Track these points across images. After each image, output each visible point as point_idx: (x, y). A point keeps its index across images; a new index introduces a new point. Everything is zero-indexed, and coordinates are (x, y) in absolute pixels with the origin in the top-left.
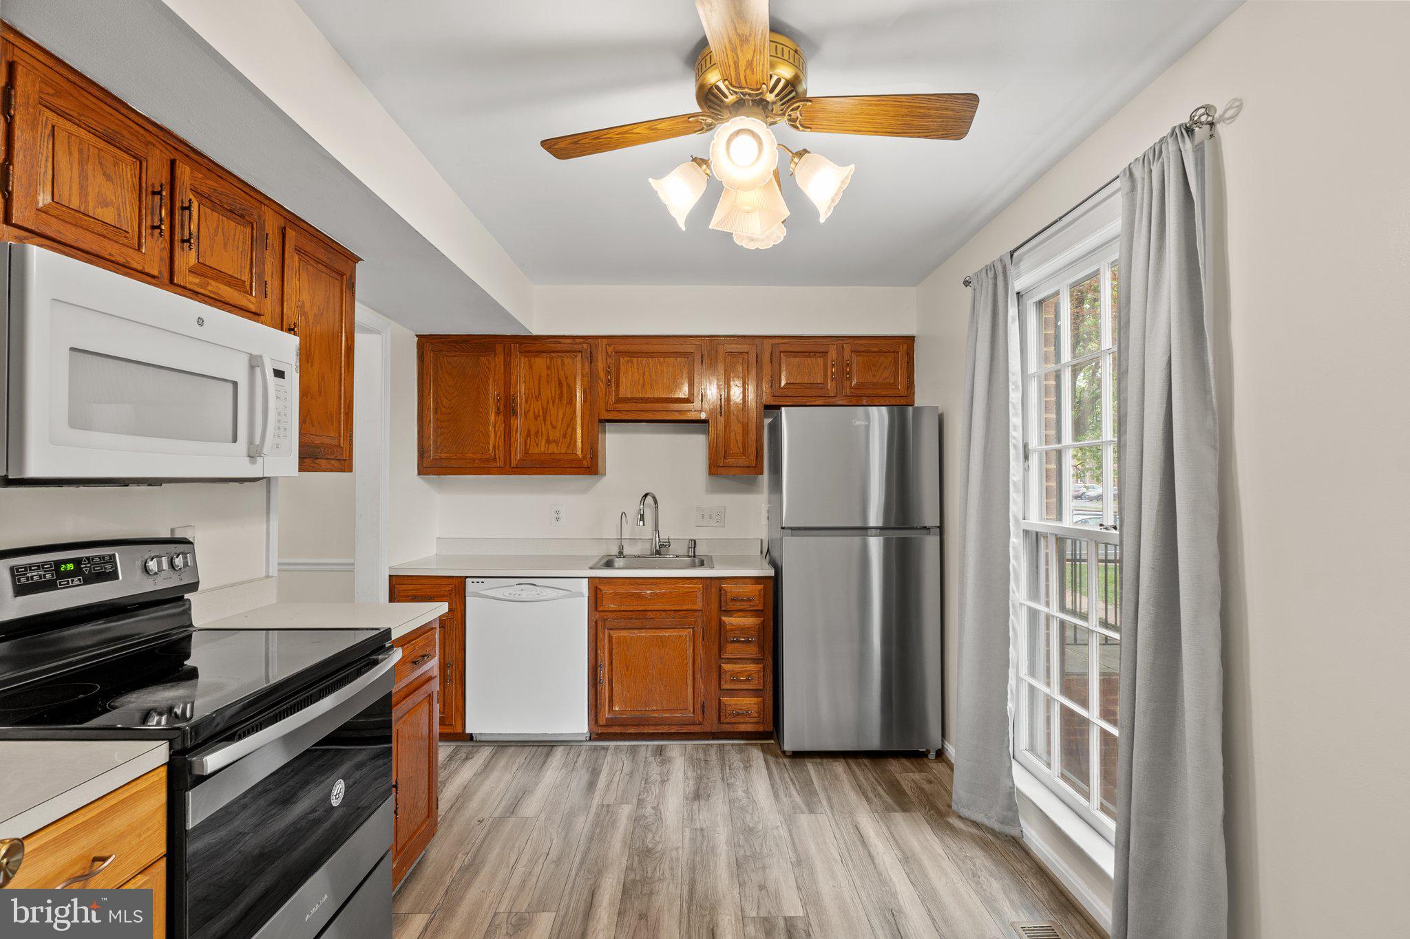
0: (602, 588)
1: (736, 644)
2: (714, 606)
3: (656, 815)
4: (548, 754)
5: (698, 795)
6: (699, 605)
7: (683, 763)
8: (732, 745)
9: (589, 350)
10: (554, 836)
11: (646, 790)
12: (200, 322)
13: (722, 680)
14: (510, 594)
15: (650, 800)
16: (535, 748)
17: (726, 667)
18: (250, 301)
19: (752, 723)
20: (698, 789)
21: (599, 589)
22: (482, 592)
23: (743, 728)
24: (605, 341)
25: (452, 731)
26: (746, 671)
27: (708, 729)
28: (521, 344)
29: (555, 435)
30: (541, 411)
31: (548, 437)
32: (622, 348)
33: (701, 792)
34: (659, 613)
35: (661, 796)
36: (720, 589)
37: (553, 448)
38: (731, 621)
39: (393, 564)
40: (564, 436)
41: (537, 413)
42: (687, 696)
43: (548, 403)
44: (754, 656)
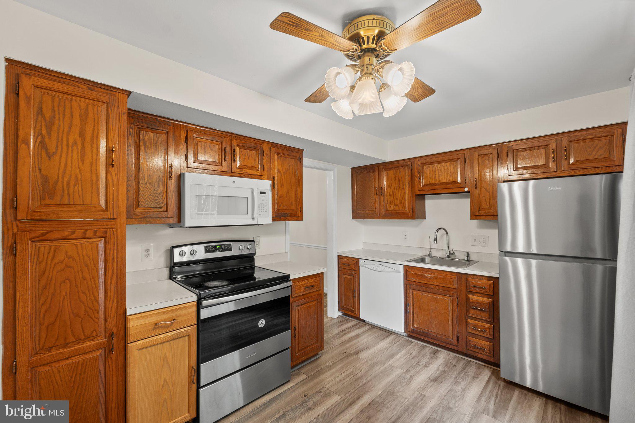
0: (409, 270)
1: (476, 311)
2: (464, 288)
3: (409, 380)
4: (387, 337)
5: (436, 380)
6: (455, 286)
7: (442, 362)
8: (476, 363)
9: (410, 164)
10: (363, 370)
11: (414, 367)
12: (234, 182)
13: (468, 327)
14: (374, 268)
15: (413, 372)
16: (385, 332)
17: (470, 321)
18: (258, 172)
19: (486, 355)
20: (439, 377)
21: (408, 271)
22: (365, 265)
23: (480, 356)
24: (417, 159)
25: (356, 316)
26: (482, 326)
27: (460, 350)
28: (384, 166)
29: (398, 202)
30: (392, 193)
31: (395, 203)
32: (424, 161)
33: (439, 379)
34: (435, 287)
35: (418, 372)
36: (467, 280)
37: (397, 208)
38: (474, 298)
39: (339, 251)
40: (401, 203)
41: (390, 194)
42: (449, 330)
43: (394, 189)
44: (487, 319)
